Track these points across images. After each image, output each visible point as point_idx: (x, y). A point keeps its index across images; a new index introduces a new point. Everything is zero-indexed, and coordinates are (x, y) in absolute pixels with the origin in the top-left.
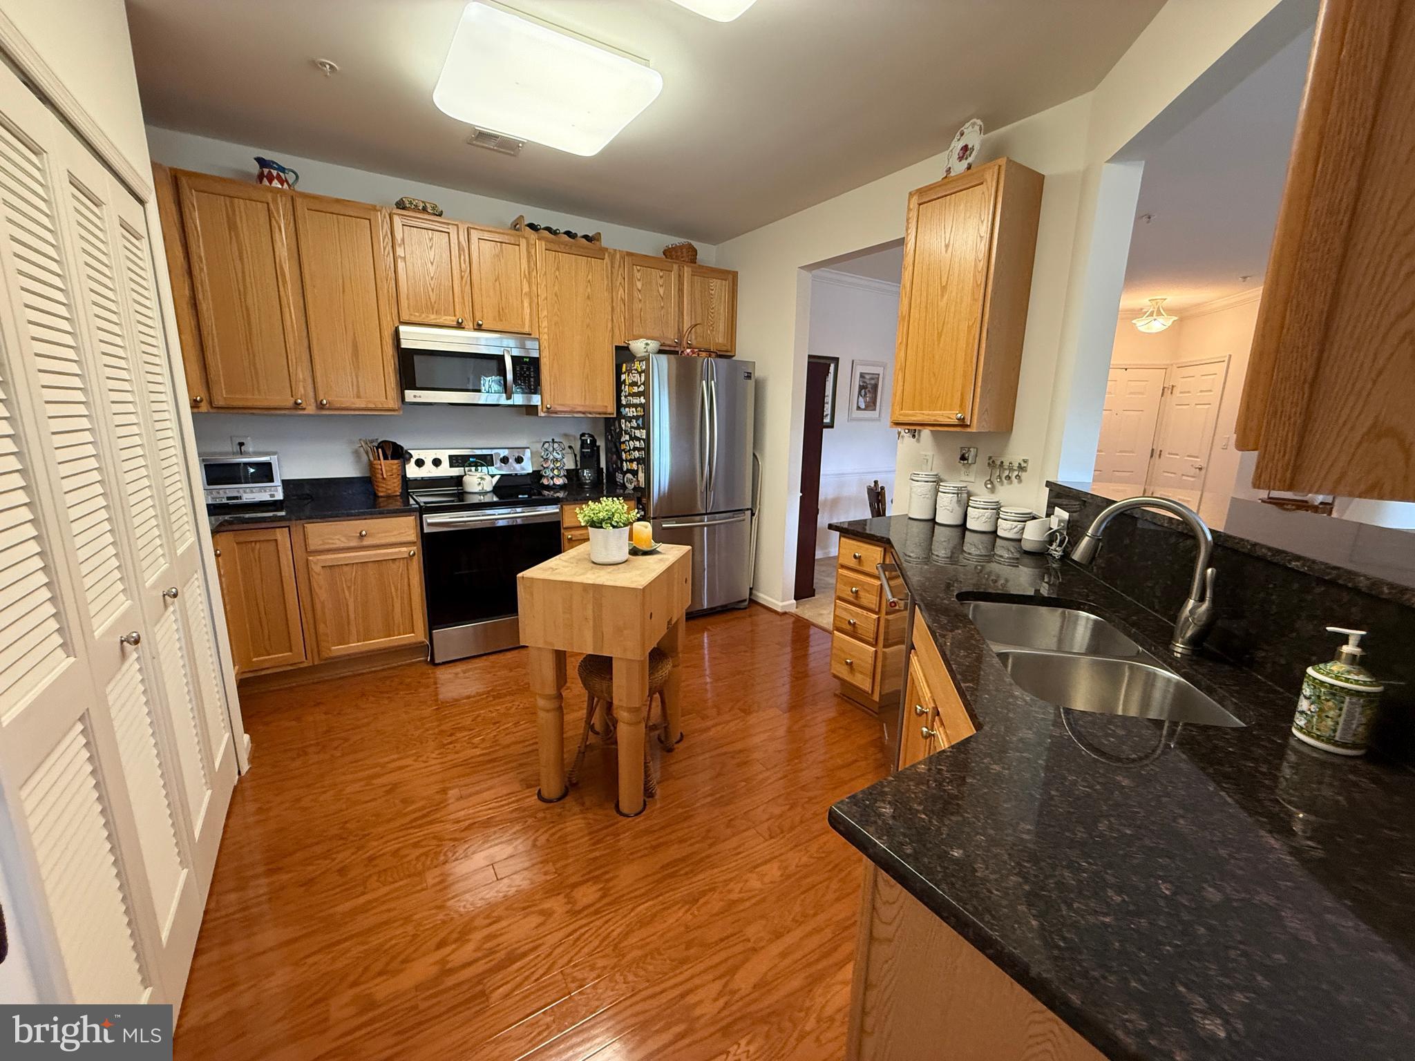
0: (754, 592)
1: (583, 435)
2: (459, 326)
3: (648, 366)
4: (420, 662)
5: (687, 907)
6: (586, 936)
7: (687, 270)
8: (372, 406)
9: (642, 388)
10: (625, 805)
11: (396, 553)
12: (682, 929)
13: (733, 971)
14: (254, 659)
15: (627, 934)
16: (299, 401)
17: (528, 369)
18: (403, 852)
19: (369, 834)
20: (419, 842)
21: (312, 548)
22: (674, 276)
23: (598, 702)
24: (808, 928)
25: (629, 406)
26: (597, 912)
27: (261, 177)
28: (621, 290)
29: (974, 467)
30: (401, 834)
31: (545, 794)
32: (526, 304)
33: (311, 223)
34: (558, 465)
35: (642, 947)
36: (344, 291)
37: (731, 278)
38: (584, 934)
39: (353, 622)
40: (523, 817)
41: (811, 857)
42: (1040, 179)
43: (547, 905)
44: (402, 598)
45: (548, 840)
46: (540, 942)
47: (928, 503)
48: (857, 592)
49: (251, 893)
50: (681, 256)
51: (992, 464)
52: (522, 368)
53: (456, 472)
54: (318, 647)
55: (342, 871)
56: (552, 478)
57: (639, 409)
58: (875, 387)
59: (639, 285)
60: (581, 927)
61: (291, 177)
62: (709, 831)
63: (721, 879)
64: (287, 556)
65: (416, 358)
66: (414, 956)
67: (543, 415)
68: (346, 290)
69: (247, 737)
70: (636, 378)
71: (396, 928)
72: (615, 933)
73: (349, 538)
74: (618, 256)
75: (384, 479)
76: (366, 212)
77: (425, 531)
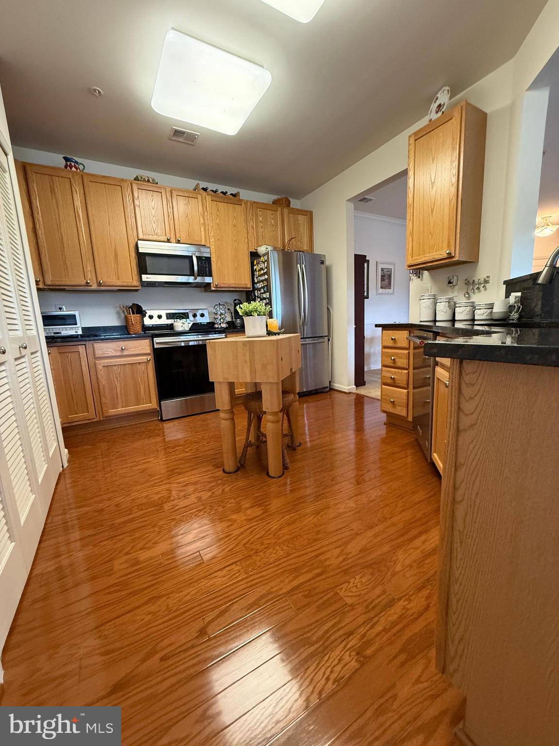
0: (332, 384)
1: (235, 300)
2: (168, 241)
3: (268, 258)
4: (156, 420)
5: (314, 516)
6: (257, 530)
7: (286, 210)
8: (125, 284)
9: (265, 271)
10: (271, 473)
11: (140, 359)
12: (313, 525)
13: (346, 543)
14: (70, 416)
15: (281, 528)
16: (89, 281)
17: (205, 263)
18: (150, 496)
19: (131, 490)
20: (159, 492)
21: (97, 356)
22: (279, 213)
23: (254, 417)
24: (388, 523)
25: (259, 282)
26: (261, 520)
27: (66, 167)
28: (252, 221)
29: (457, 287)
30: (149, 489)
31: (227, 469)
32: (202, 229)
33: (92, 188)
34: (223, 316)
35: (290, 534)
36: (109, 224)
37: (309, 214)
38: (255, 529)
39: (119, 397)
40: (216, 480)
41: (384, 492)
42: (485, 115)
43: (234, 517)
44: (144, 384)
45: (230, 489)
46: (231, 533)
47: (431, 312)
48: (394, 359)
49: (68, 516)
50: (283, 203)
51: (467, 283)
52: (202, 263)
53: (170, 322)
54: (102, 410)
55: (117, 505)
56: (220, 324)
57: (264, 282)
58: (390, 276)
59: (261, 219)
60: (253, 526)
61: (81, 167)
62: (322, 483)
63: (332, 503)
64: (85, 361)
65: (147, 258)
66: (160, 541)
67: (214, 289)
68: (110, 223)
69: (66, 450)
70: (262, 266)
71: (150, 529)
72: (273, 528)
73: (115, 350)
74: (249, 203)
75: (133, 324)
76: (119, 183)
77: (155, 347)
